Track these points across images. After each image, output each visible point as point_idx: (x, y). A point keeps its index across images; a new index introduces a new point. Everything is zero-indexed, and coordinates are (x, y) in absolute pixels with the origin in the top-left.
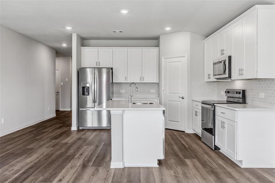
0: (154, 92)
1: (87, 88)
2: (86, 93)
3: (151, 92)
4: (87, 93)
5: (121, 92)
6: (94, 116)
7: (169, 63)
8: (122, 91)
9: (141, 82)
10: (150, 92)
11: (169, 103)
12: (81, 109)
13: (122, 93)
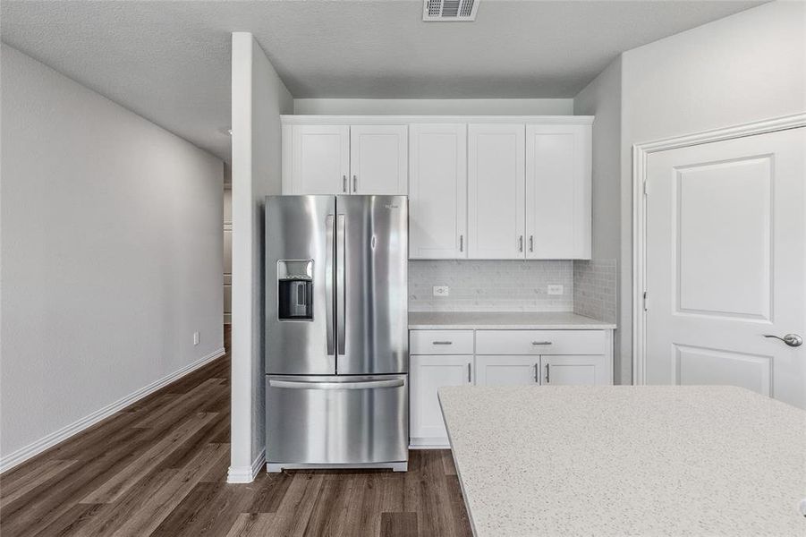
0: (561, 293)
1: (300, 286)
2: (300, 309)
3: (550, 292)
4: (304, 307)
5: (435, 294)
6: (331, 414)
7: (676, 168)
8: (441, 291)
9: (521, 256)
10: (546, 293)
11: (679, 354)
12: (274, 382)
13: (436, 297)
